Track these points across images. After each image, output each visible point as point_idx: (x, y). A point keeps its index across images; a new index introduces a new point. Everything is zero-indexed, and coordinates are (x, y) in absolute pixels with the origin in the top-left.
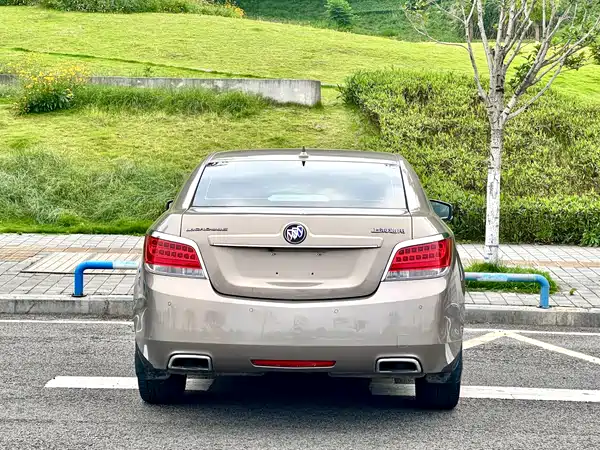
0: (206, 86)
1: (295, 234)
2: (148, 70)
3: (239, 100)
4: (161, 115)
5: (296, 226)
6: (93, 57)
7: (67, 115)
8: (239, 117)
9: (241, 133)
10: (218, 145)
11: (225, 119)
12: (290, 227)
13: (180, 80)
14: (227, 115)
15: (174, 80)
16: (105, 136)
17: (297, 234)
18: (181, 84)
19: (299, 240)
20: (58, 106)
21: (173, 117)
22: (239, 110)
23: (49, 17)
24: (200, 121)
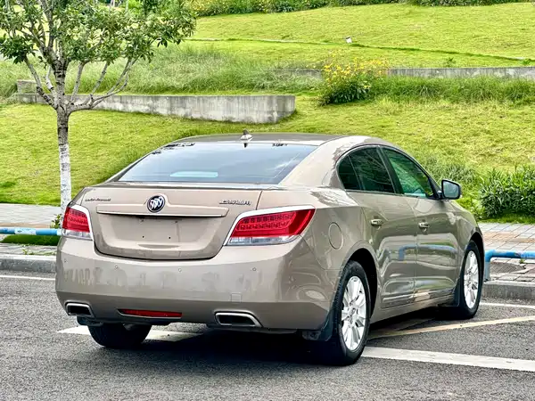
0: (499, 74)
1: (155, 204)
2: (451, 60)
3: (521, 87)
4: (445, 103)
5: (157, 197)
6: (418, 50)
7: (362, 105)
8: (519, 104)
9: (515, 120)
10: (488, 132)
11: (505, 107)
12: (153, 199)
13: (475, 69)
14: (507, 102)
15: (470, 70)
16: (384, 124)
17: (157, 204)
18: (475, 74)
19: (158, 209)
20: (356, 97)
21: (455, 105)
22: (520, 97)
23: (410, 12)
24: (478, 109)
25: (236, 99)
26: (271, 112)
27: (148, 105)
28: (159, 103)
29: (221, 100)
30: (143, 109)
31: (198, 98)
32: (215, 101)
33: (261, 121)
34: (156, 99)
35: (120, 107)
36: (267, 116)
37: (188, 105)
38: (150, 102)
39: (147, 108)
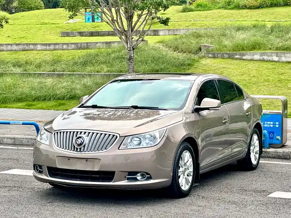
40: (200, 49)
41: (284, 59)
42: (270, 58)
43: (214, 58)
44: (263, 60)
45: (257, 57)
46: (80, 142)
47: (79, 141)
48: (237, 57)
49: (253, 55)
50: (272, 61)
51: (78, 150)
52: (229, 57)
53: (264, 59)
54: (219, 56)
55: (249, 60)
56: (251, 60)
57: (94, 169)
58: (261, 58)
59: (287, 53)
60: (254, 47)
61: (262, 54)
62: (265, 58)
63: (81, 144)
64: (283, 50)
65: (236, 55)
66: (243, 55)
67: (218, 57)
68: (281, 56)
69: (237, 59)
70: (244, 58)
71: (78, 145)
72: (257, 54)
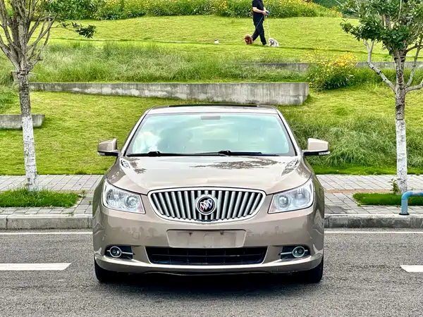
25: (261, 86)
26: (297, 96)
27: (166, 91)
28: (178, 89)
29: (245, 87)
30: (160, 94)
31: (220, 85)
32: (239, 87)
33: (287, 103)
34: (175, 86)
35: (135, 92)
36: (292, 99)
37: (209, 91)
38: (169, 89)
39: (165, 93)
40: (12, 78)
41: (147, 93)
42: (127, 92)
43: (38, 91)
44: (117, 95)
45: (107, 90)
46: (208, 206)
47: (206, 205)
48: (77, 89)
49: (101, 88)
50: (131, 96)
51: (206, 218)
52: (63, 91)
53: (117, 93)
54: (46, 87)
55: (94, 95)
56: (99, 95)
57: (235, 245)
58: (114, 91)
59: (152, 85)
60: (94, 75)
61: (114, 87)
62: (120, 91)
63: (209, 210)
64: (137, 80)
65: (75, 87)
66: (86, 87)
67: (44, 90)
68: (143, 89)
69: (76, 93)
70: (86, 91)
71: (205, 210)
72: (107, 85)
